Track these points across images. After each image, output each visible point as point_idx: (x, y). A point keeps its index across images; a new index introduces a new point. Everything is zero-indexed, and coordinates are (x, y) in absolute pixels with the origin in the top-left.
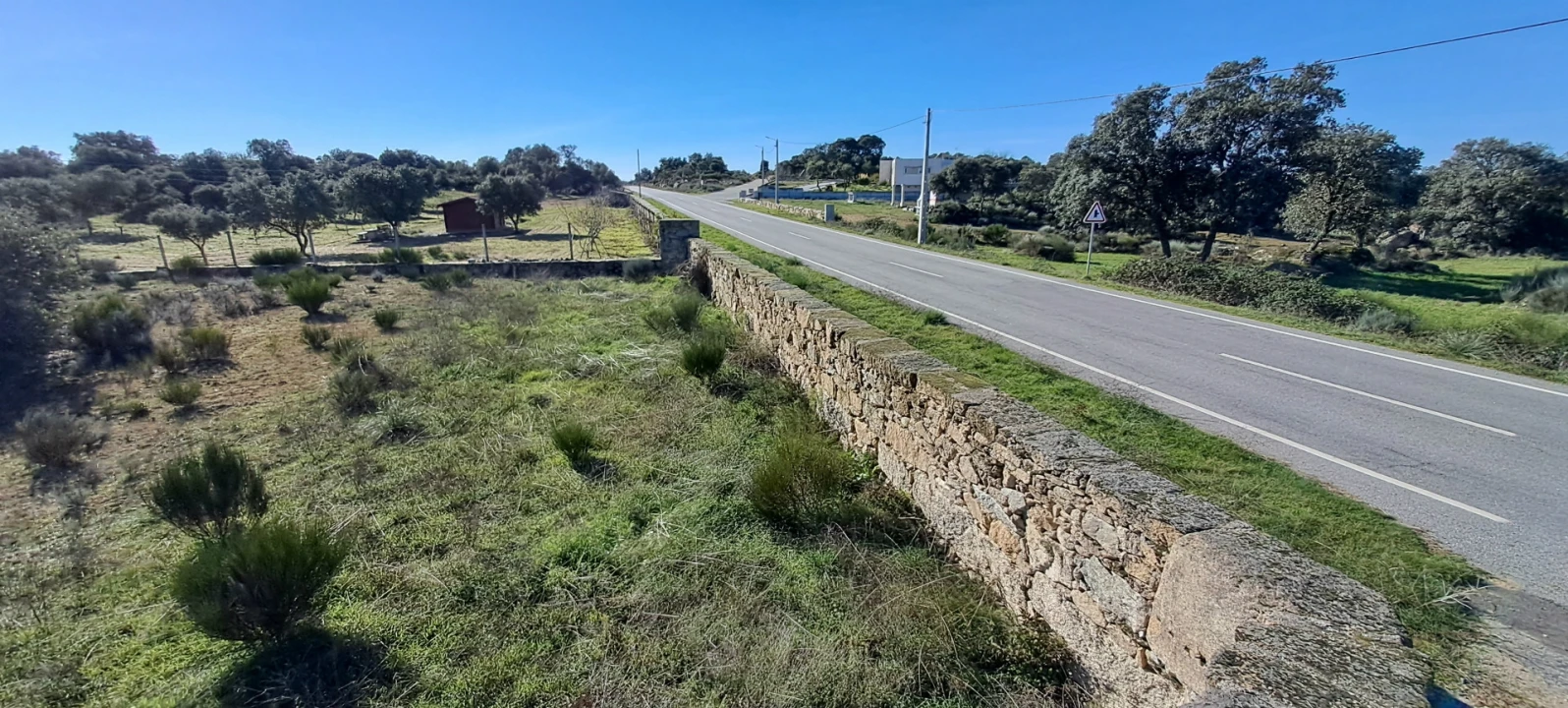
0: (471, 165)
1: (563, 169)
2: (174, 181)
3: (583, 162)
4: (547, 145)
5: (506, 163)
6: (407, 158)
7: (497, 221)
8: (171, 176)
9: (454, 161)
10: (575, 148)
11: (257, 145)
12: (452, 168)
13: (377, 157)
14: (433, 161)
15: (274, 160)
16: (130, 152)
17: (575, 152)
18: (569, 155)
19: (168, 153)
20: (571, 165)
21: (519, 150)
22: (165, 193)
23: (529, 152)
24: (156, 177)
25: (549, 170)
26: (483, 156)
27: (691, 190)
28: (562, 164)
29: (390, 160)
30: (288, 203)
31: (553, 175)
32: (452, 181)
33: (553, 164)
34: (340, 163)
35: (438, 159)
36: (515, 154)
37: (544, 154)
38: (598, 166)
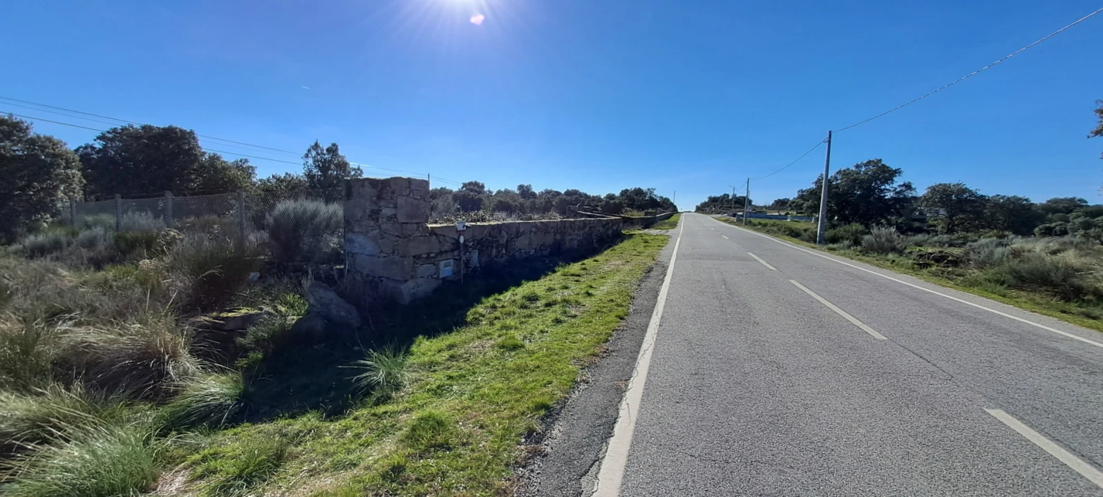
0: (602, 197)
1: (647, 200)
4: (641, 188)
10: (655, 189)
11: (521, 187)
13: (563, 192)
14: (586, 195)
15: (525, 192)
17: (654, 192)
18: (651, 193)
20: (651, 198)
21: (627, 190)
25: (639, 201)
29: (568, 193)
31: (641, 203)
34: (551, 195)
36: (624, 193)
37: (639, 192)
38: (665, 199)
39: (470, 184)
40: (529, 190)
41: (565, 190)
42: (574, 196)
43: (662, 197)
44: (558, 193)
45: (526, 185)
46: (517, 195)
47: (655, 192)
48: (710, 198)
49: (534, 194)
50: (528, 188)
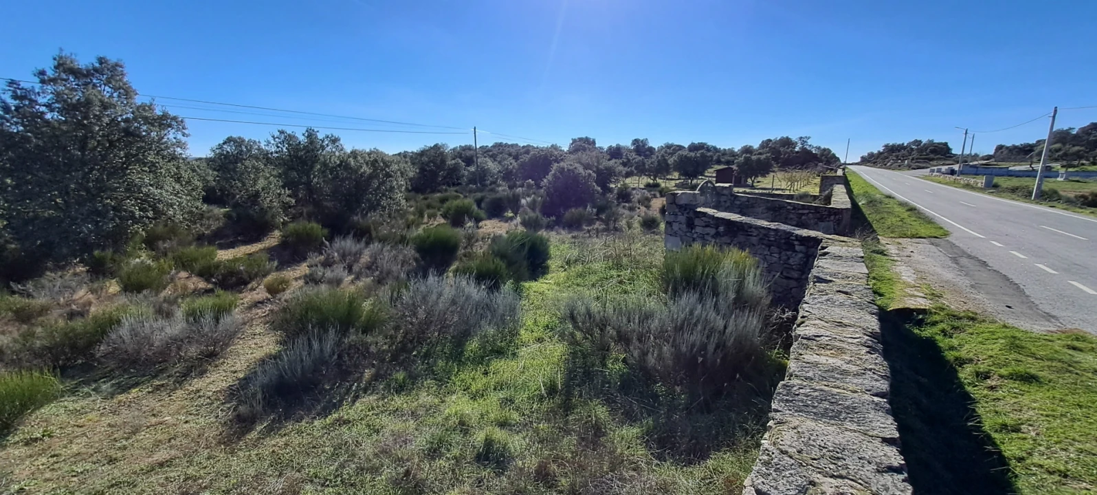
0: (736, 150)
1: (797, 152)
3: (813, 147)
5: (759, 149)
6: (701, 146)
7: (743, 179)
9: (727, 148)
10: (809, 138)
12: (724, 153)
13: (686, 146)
14: (715, 148)
15: (641, 148)
17: (808, 141)
18: (804, 142)
20: (804, 149)
21: (770, 140)
23: (775, 142)
25: (786, 153)
26: (745, 145)
27: (900, 167)
28: (797, 149)
29: (694, 148)
31: (789, 156)
32: (723, 160)
33: (790, 149)
34: (671, 149)
35: (718, 147)
36: (766, 144)
37: (787, 142)
38: (825, 150)
39: (581, 139)
40: (644, 146)
41: (689, 143)
42: (700, 152)
43: (819, 148)
44: (681, 148)
45: (641, 139)
46: (630, 151)
47: (810, 142)
48: (886, 146)
49: (651, 150)
50: (644, 142)
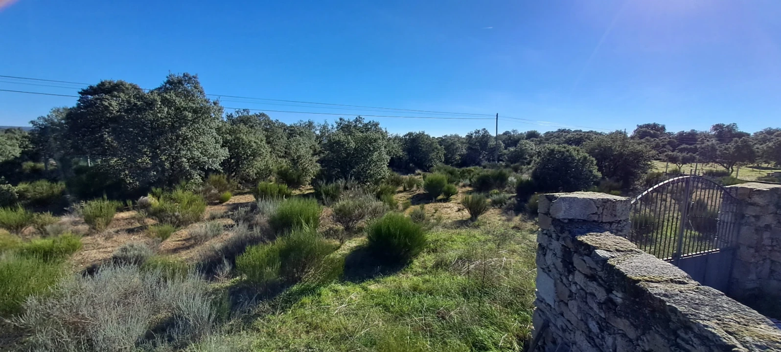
2: (670, 143)
8: (669, 141)
11: (717, 127)
16: (655, 131)
19: (670, 131)
22: (665, 148)
24: (663, 142)
30: (729, 153)
